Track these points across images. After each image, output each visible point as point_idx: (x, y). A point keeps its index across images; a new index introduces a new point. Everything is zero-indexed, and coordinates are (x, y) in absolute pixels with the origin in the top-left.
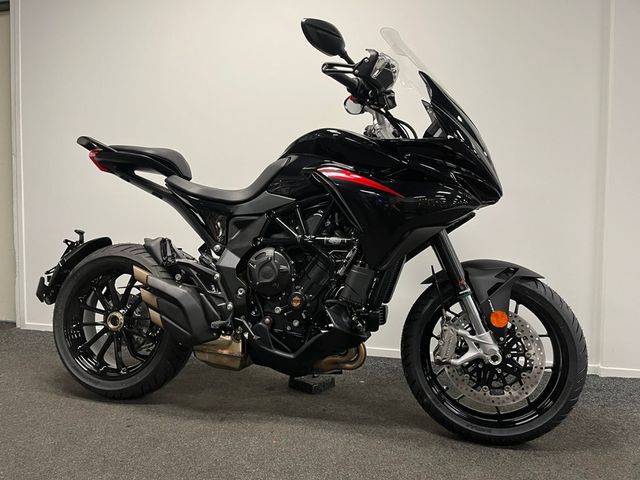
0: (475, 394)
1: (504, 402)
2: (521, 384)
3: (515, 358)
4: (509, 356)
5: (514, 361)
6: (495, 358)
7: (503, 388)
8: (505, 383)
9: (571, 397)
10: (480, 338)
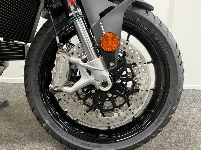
0: (88, 118)
1: (113, 122)
2: (129, 105)
3: (124, 83)
4: (119, 81)
5: (123, 85)
6: (105, 84)
7: (112, 110)
8: (115, 106)
9: (170, 114)
10: (90, 64)
